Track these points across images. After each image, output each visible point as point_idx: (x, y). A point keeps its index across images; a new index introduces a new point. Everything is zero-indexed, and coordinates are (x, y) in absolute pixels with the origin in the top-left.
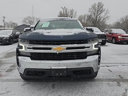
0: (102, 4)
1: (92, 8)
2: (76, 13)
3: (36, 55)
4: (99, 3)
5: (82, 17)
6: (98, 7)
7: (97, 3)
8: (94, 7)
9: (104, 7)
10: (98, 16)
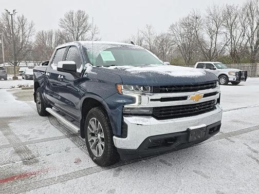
0: (85, 15)
1: (68, 21)
2: (31, 27)
3: (161, 111)
4: (79, 11)
5: (44, 35)
6: (79, 18)
7: (75, 11)
8: (70, 17)
9: (89, 21)
10: (80, 36)
